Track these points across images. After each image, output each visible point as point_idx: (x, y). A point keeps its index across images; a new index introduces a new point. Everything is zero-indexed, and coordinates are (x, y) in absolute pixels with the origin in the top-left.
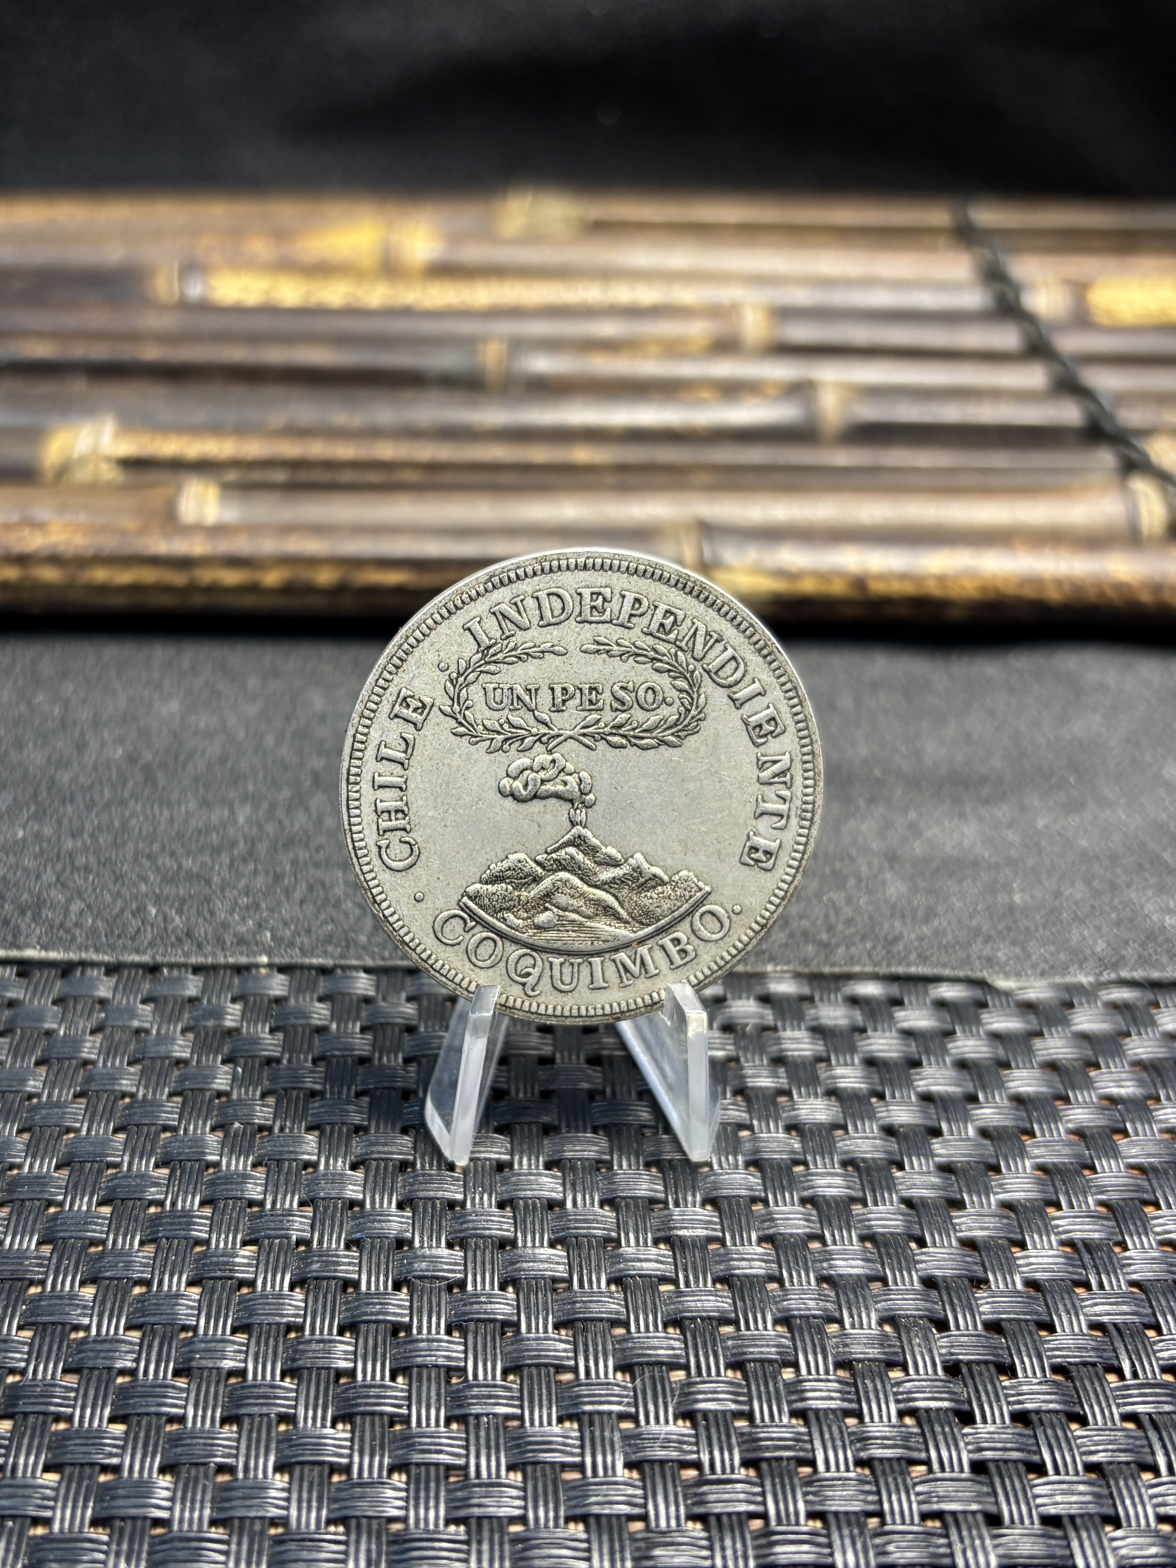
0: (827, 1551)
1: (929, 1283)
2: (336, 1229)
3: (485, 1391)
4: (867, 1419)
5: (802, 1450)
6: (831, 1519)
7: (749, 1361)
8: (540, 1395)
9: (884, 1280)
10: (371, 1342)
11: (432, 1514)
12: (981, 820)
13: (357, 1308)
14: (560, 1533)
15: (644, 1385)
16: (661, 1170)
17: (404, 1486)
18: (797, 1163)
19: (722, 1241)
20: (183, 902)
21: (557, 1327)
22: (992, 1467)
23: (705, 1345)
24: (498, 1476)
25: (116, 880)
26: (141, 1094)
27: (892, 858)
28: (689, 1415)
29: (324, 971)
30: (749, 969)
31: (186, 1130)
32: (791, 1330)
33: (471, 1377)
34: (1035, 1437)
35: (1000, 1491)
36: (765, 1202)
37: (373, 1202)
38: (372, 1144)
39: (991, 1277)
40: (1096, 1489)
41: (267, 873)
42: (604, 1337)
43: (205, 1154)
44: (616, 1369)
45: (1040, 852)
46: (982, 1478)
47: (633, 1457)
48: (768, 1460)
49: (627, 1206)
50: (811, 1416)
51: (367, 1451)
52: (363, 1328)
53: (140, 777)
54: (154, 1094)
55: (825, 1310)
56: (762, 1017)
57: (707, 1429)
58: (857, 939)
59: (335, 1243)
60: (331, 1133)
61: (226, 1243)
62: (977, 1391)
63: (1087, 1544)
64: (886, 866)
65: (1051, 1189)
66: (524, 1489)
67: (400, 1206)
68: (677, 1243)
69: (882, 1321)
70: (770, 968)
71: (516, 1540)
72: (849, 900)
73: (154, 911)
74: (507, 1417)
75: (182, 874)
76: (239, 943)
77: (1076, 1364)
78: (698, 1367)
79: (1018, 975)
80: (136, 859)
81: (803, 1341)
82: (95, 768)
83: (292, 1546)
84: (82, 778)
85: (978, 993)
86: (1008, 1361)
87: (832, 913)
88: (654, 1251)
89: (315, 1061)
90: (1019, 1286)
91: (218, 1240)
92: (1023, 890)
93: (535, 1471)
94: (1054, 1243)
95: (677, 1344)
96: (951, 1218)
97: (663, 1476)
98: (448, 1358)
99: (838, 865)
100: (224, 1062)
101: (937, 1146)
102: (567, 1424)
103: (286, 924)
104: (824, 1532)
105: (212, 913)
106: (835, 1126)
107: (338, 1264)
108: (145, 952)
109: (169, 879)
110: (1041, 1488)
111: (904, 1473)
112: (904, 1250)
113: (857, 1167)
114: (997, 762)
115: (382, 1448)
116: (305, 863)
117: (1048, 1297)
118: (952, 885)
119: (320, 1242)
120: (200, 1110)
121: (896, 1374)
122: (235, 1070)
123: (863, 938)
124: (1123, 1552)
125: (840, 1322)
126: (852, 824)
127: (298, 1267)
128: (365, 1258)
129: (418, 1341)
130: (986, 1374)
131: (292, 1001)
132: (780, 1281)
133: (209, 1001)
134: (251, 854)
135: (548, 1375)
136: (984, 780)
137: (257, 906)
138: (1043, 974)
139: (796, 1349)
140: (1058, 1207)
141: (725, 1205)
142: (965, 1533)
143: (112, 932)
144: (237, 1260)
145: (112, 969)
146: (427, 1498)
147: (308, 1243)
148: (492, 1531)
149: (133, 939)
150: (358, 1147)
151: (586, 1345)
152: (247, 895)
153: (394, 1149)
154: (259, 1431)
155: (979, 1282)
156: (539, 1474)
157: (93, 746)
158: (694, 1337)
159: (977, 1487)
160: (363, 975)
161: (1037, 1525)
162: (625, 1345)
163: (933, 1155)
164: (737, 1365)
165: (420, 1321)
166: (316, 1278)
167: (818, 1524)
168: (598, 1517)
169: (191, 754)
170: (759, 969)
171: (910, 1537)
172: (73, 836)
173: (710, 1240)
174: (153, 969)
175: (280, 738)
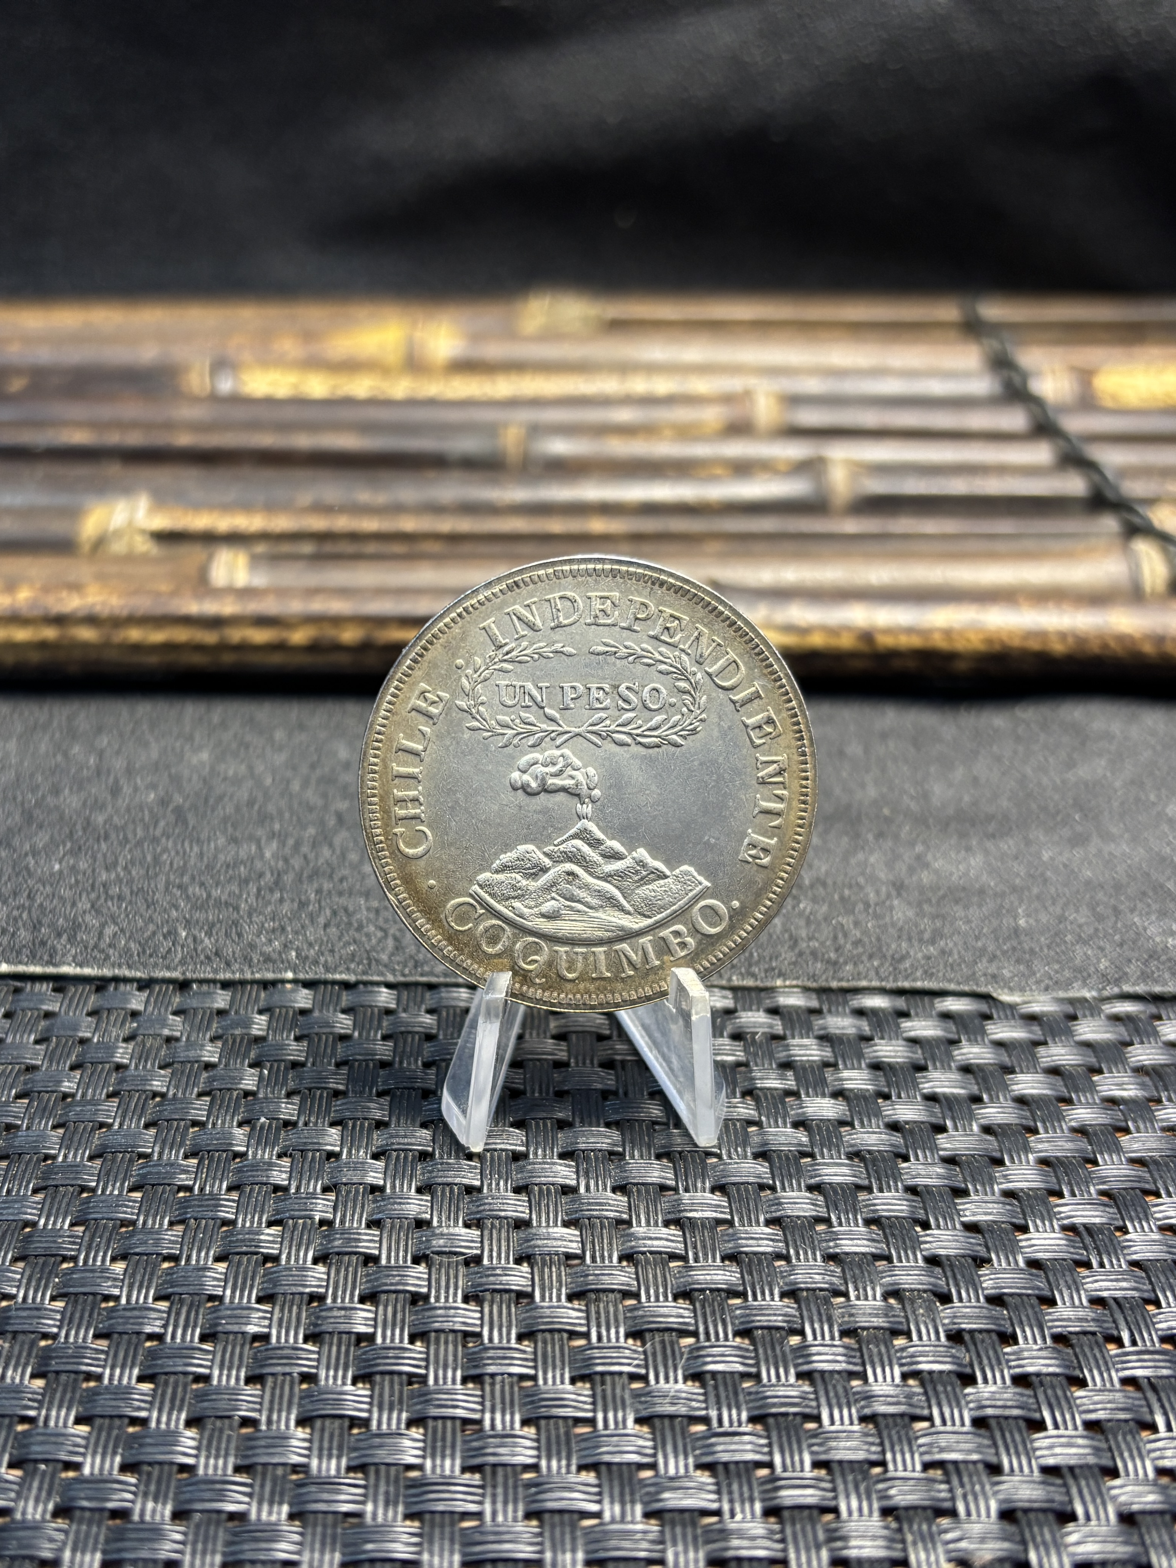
0: (831, 1495)
1: (933, 1261)
2: (358, 1210)
3: (500, 1353)
4: (871, 1379)
5: (807, 1406)
6: (836, 1467)
7: (757, 1328)
8: (554, 1357)
9: (888, 1258)
10: (390, 1309)
11: (448, 1463)
12: (987, 852)
13: (377, 1279)
14: (573, 1478)
15: (654, 1348)
16: (671, 1160)
17: (421, 1437)
18: (804, 1155)
19: (730, 1223)
20: (212, 926)
21: (570, 1298)
22: (993, 1423)
23: (713, 1313)
24: (512, 1428)
25: (148, 907)
26: (171, 1093)
27: (899, 887)
28: (697, 1377)
29: (347, 986)
30: (759, 983)
31: (214, 1124)
32: (797, 1301)
33: (486, 1340)
34: (1036, 1396)
35: (1000, 1443)
36: (773, 1188)
37: (393, 1187)
38: (392, 1137)
39: (993, 1256)
40: (1095, 1443)
41: (293, 901)
42: (616, 1306)
43: (232, 1145)
44: (628, 1335)
45: (1045, 881)
46: (982, 1431)
47: (644, 1413)
48: (775, 1415)
49: (638, 1191)
50: (817, 1376)
51: (386, 1406)
52: (383, 1297)
53: (172, 818)
54: (184, 1093)
55: (831, 1284)
56: (771, 1026)
57: (716, 1387)
58: (865, 958)
59: (357, 1223)
60: (354, 1127)
61: (252, 1223)
62: (979, 1356)
63: (1085, 1491)
64: (894, 893)
65: (1054, 1180)
66: (537, 1440)
67: (419, 1191)
68: (687, 1223)
69: (886, 1295)
70: (779, 983)
71: (529, 1485)
72: (856, 924)
73: (184, 934)
74: (522, 1377)
75: (211, 902)
76: (265, 962)
77: (1077, 1333)
78: (707, 1334)
79: (1022, 990)
80: (167, 889)
81: (809, 1310)
82: (128, 810)
83: (313, 1488)
84: (116, 819)
85: (983, 1007)
86: (1010, 1330)
87: (840, 936)
88: (665, 1230)
89: (338, 1065)
90: (1022, 1264)
91: (244, 1221)
92: (1028, 916)
93: (548, 1425)
94: (1056, 1227)
95: (686, 1313)
96: (956, 1204)
97: (673, 1429)
98: (464, 1323)
99: (847, 892)
100: (251, 1066)
101: (942, 1140)
102: (579, 1384)
103: (311, 945)
104: (828, 1478)
105: (240, 935)
106: (842, 1123)
107: (359, 1240)
108: (175, 969)
109: (200, 906)
110: (1040, 1440)
111: (907, 1427)
112: (908, 1231)
113: (863, 1159)
114: (1005, 803)
115: (401, 1402)
116: (330, 892)
117: (1050, 1274)
118: (959, 911)
119: (342, 1222)
120: (228, 1106)
121: (900, 1342)
122: (261, 1072)
123: (871, 957)
124: (1122, 1499)
125: (846, 1295)
126: (861, 856)
127: (321, 1244)
128: (385, 1235)
129: (435, 1308)
130: (988, 1341)
131: (316, 1014)
132: (787, 1258)
133: (236, 1013)
134: (278, 884)
135: (561, 1339)
136: (990, 818)
137: (283, 929)
138: (1047, 989)
139: (802, 1318)
140: (1060, 1195)
141: (733, 1190)
142: (966, 1479)
143: (144, 952)
144: (262, 1237)
145: (144, 985)
146: (444, 1448)
147: (329, 1223)
148: (506, 1477)
149: (164, 958)
150: (378, 1139)
151: (598, 1313)
152: (273, 919)
153: (413, 1140)
154: (282, 1388)
155: (981, 1262)
156: (552, 1427)
157: (127, 790)
158: (703, 1307)
159: (979, 1440)
160: (384, 990)
161: (1036, 1473)
162: (636, 1313)
163: (938, 1150)
164: (745, 1333)
165: (438, 1291)
166: (338, 1254)
167: (823, 1472)
168: (609, 1464)
169: (221, 798)
170: (769, 984)
171: (912, 1482)
172: (107, 869)
173: (719, 1222)
174: (183, 985)
175: (306, 783)
